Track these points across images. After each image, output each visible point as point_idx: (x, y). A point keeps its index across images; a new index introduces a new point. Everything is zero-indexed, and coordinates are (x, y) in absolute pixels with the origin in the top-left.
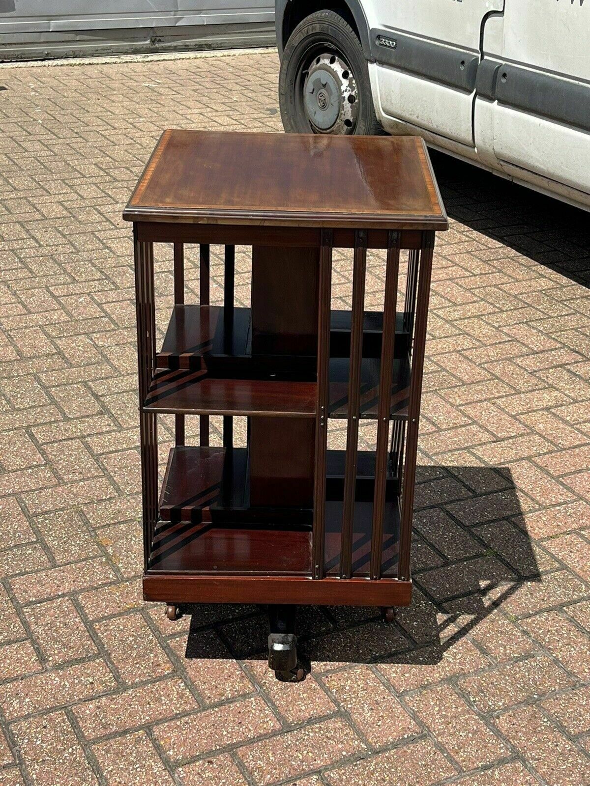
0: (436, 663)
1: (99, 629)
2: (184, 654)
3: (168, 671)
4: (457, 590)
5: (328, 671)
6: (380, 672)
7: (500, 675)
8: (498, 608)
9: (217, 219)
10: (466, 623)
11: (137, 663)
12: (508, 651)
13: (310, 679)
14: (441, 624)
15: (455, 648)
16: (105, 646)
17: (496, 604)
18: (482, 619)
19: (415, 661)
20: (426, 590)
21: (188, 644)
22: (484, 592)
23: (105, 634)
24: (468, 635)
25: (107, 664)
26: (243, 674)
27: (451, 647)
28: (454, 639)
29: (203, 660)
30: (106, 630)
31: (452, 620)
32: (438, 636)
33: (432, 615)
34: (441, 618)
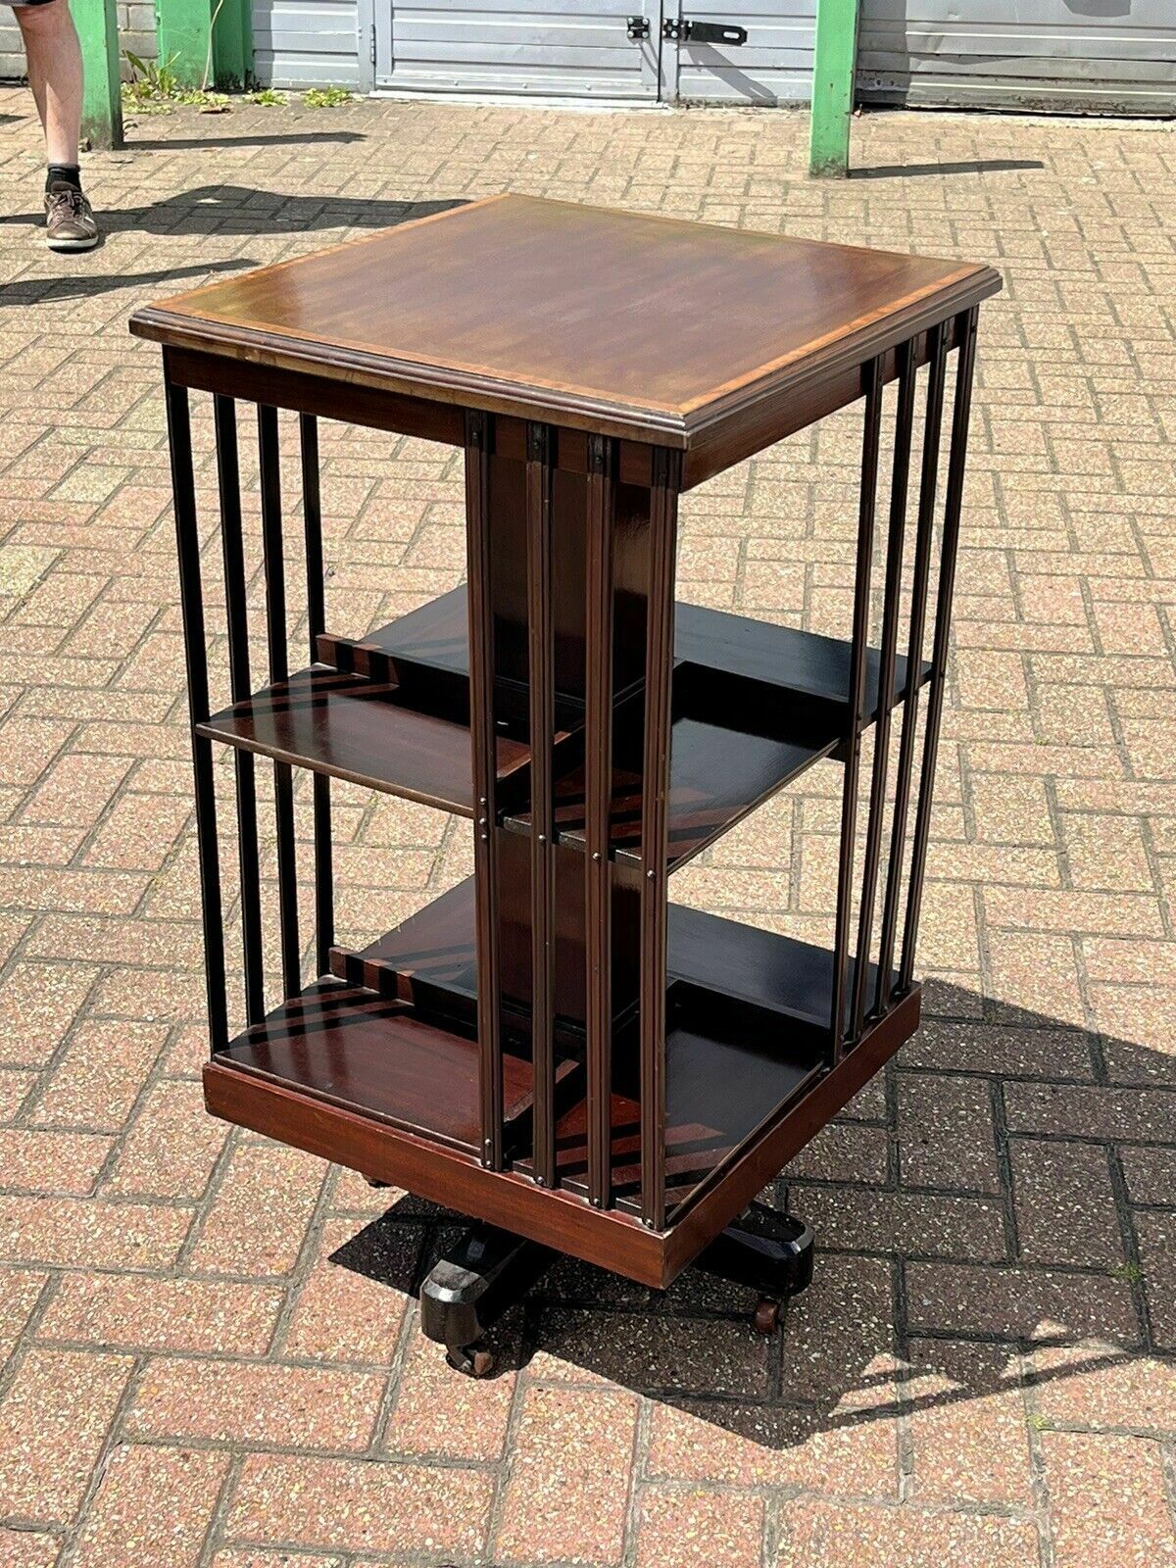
0: (780, 1445)
1: (239, 1157)
2: (332, 1251)
3: (274, 1272)
4: (974, 1322)
5: (553, 1380)
6: (651, 1421)
7: (892, 1522)
8: (1027, 1390)
9: (273, 355)
10: (922, 1394)
11: (238, 1239)
12: (958, 1483)
13: (507, 1382)
14: (867, 1377)
15: (851, 1435)
16: (220, 1191)
17: (1030, 1380)
18: (967, 1398)
19: (743, 1428)
20: (906, 1299)
21: (355, 1237)
22: (1027, 1346)
23: (241, 1170)
24: (907, 1418)
25: (192, 1223)
26: (397, 1326)
27: (843, 1428)
28: (868, 1414)
29: (353, 1273)
30: (248, 1163)
31: (899, 1377)
32: (837, 1396)
33: (868, 1353)
34: (885, 1362)
